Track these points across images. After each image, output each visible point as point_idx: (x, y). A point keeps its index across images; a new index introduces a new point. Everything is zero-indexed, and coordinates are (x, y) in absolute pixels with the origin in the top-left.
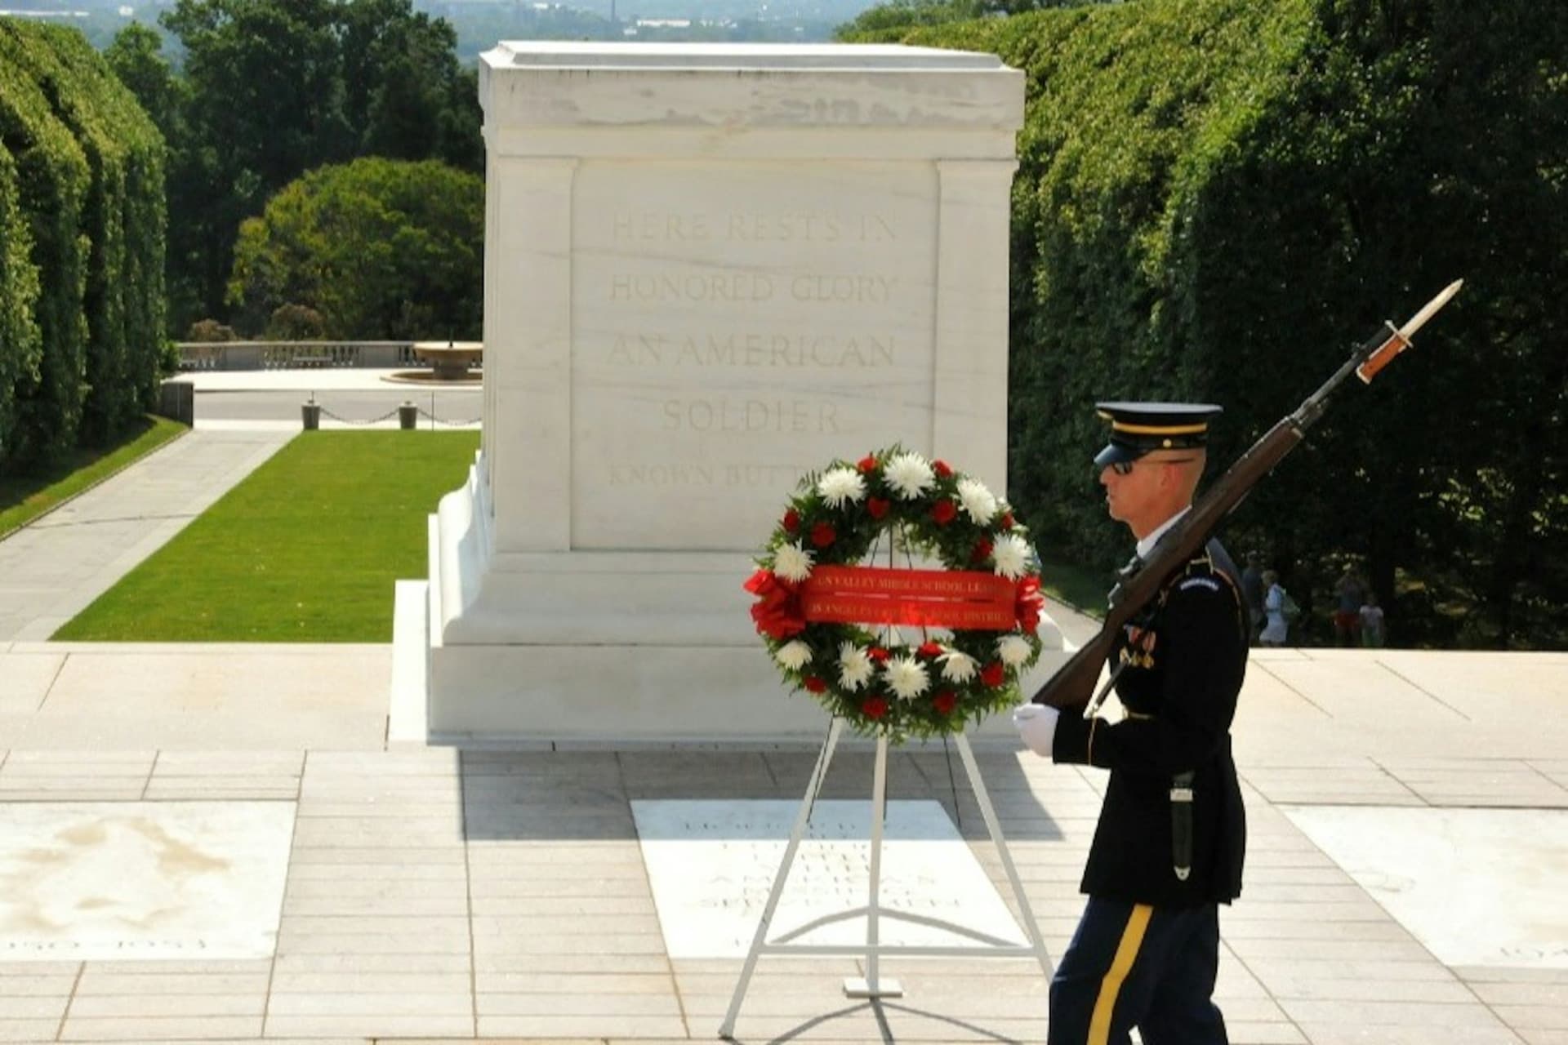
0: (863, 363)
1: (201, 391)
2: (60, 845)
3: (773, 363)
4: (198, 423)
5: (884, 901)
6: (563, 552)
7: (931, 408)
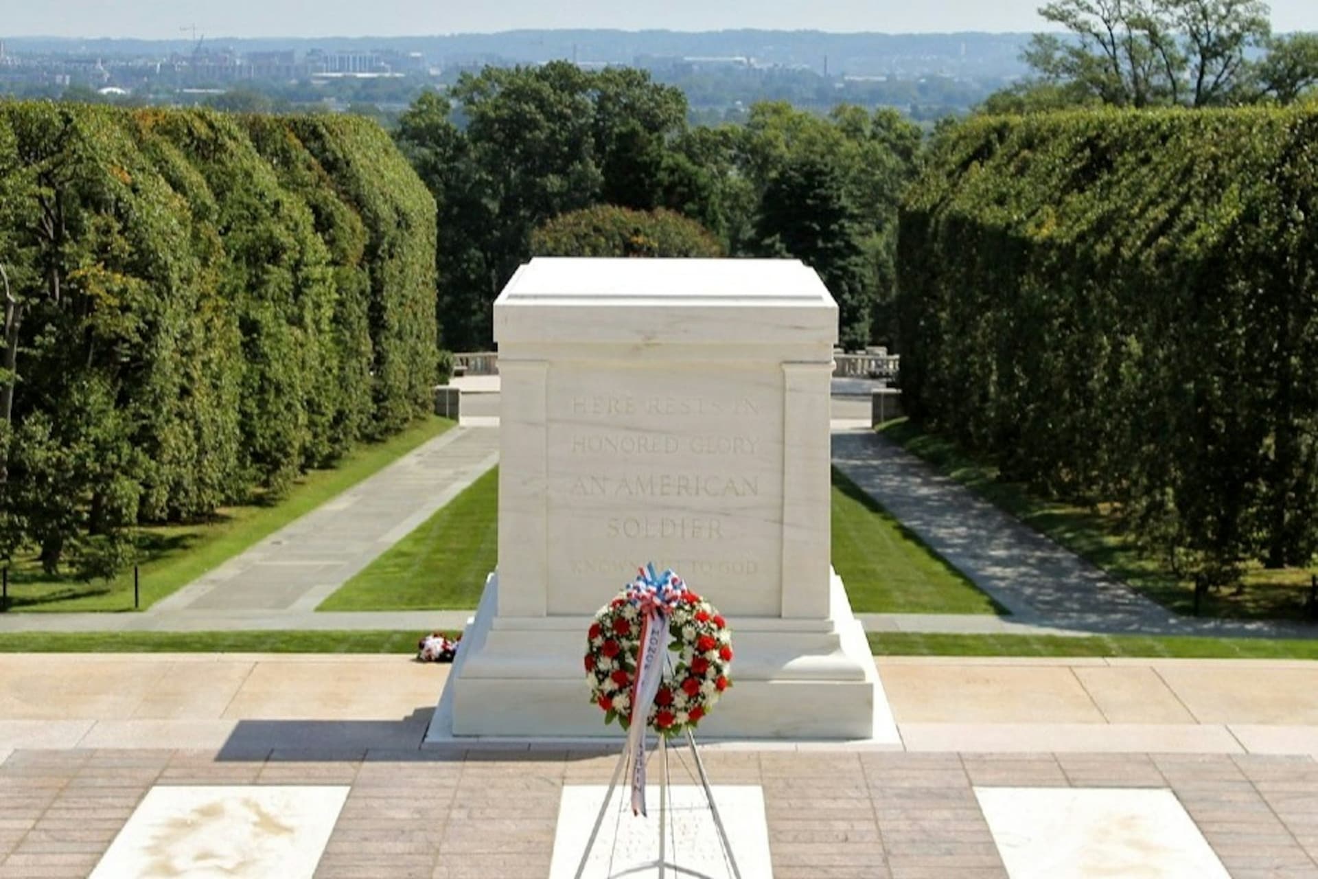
0: (737, 494)
1: (463, 393)
2: (195, 817)
3: (679, 493)
4: (463, 421)
5: (668, 859)
6: (541, 616)
7: (781, 522)
